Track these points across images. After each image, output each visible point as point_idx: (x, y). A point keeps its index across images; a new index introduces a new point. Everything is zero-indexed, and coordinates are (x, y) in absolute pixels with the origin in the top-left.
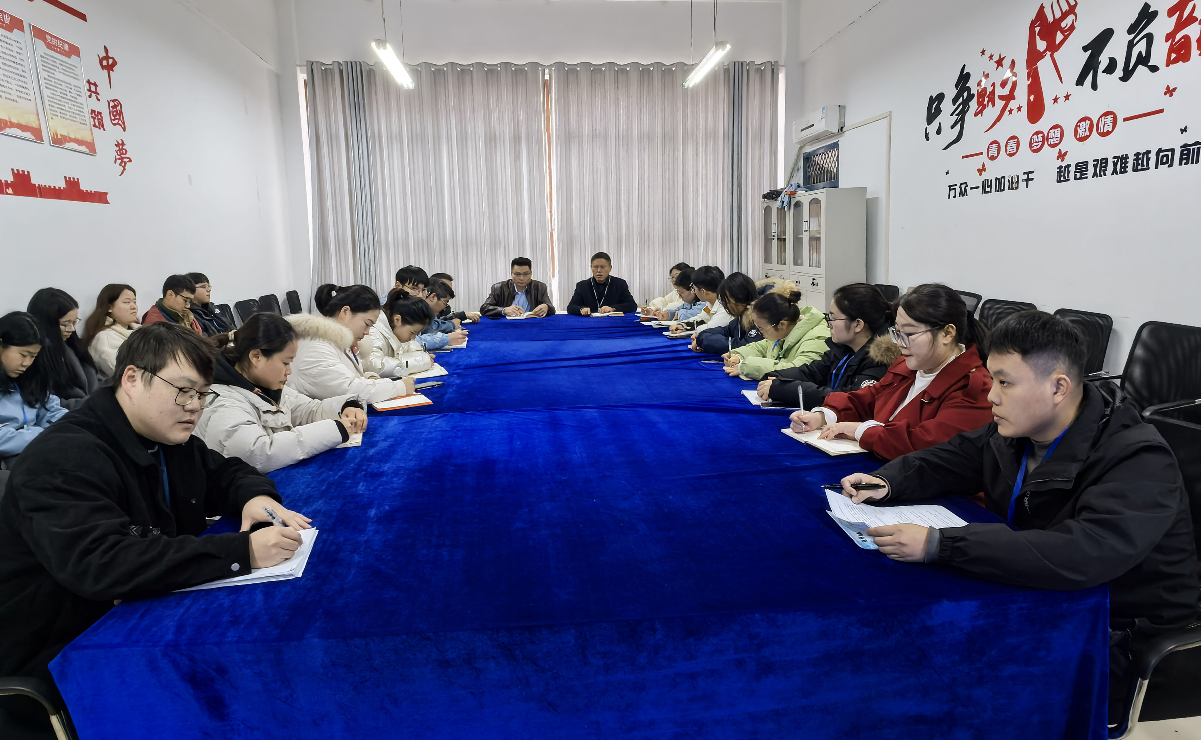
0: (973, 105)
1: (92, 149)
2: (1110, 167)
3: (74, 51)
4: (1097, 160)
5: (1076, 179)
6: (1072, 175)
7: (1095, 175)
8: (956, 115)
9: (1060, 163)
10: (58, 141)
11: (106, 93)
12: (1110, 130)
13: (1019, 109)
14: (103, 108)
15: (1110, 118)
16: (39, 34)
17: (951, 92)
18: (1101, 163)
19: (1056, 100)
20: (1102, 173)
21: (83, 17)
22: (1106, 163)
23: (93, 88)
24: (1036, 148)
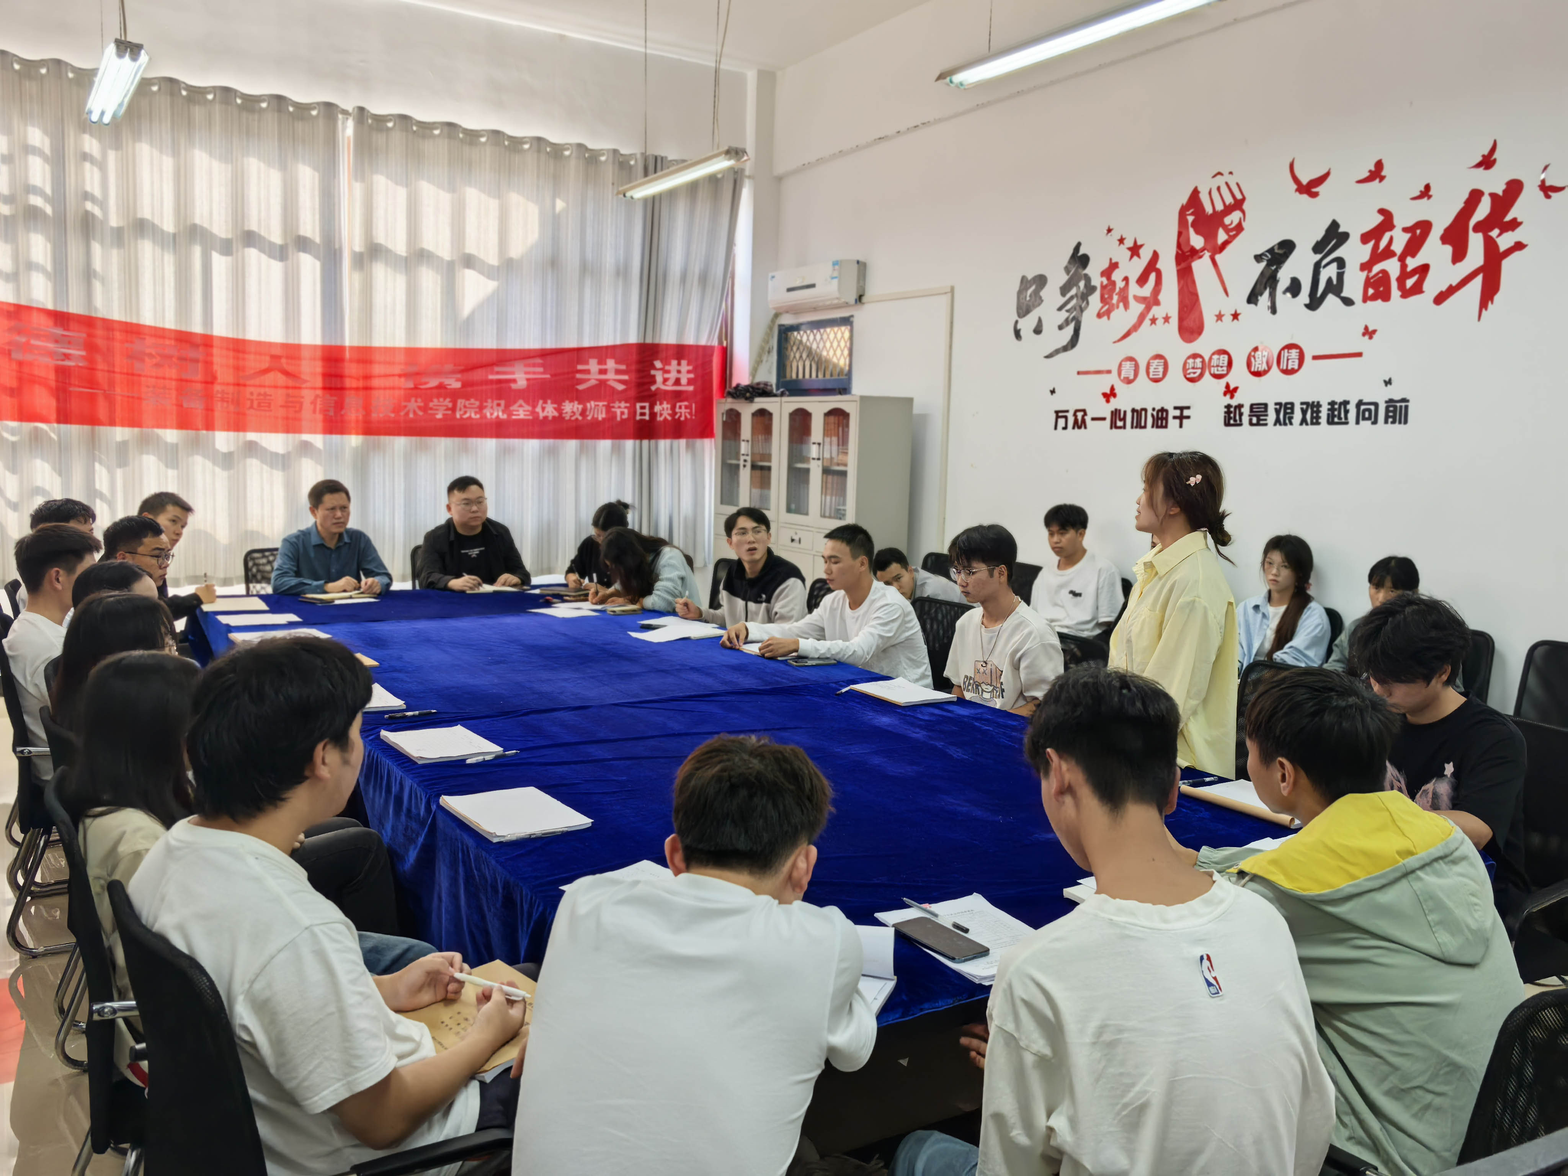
0: (1095, 300)
2: (1298, 416)
4: (1280, 404)
5: (1251, 424)
6: (1245, 419)
7: (1277, 422)
8: (1067, 311)
9: (1227, 400)
12: (1296, 367)
13: (1167, 319)
15: (1294, 353)
17: (1058, 278)
18: (1286, 408)
19: (1220, 317)
20: (1287, 421)
22: (1292, 408)
24: (1192, 376)
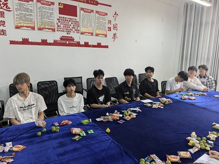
1: (106, 36)
3: (106, 14)
10: (97, 35)
11: (113, 22)
14: (112, 26)
16: (97, 12)
21: (111, 6)
23: (110, 22)
